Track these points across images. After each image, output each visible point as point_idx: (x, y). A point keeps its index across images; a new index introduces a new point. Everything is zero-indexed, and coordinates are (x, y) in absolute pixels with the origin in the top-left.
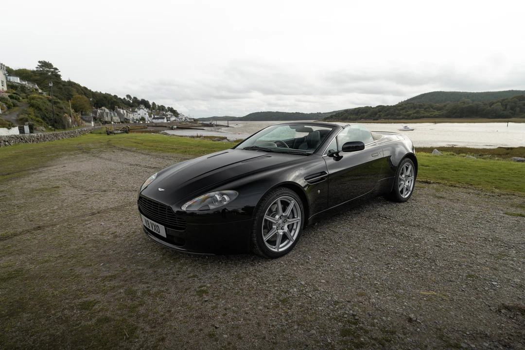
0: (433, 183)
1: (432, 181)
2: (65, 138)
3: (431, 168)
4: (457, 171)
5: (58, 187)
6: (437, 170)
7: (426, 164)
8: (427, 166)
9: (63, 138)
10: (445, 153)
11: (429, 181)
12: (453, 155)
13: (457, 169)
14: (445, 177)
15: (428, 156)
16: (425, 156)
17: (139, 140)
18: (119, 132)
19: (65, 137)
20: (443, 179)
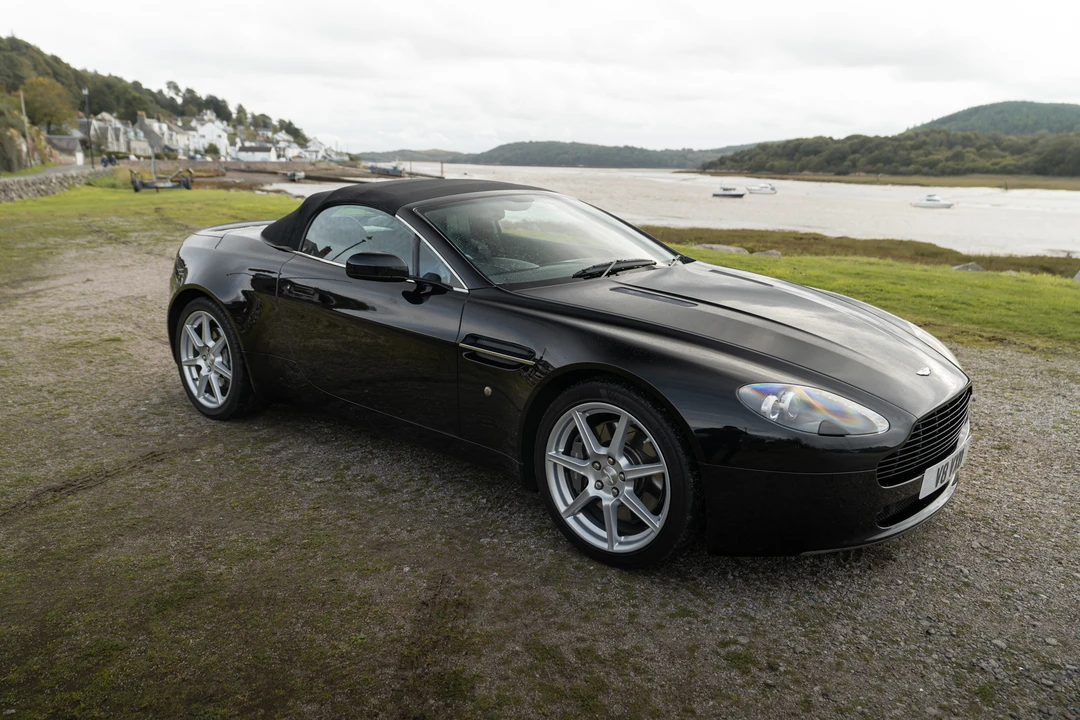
2: (25, 197)
5: (118, 340)
9: (20, 197)
15: (1068, 286)
16: (1060, 285)
17: (239, 209)
18: (169, 184)
19: (27, 194)
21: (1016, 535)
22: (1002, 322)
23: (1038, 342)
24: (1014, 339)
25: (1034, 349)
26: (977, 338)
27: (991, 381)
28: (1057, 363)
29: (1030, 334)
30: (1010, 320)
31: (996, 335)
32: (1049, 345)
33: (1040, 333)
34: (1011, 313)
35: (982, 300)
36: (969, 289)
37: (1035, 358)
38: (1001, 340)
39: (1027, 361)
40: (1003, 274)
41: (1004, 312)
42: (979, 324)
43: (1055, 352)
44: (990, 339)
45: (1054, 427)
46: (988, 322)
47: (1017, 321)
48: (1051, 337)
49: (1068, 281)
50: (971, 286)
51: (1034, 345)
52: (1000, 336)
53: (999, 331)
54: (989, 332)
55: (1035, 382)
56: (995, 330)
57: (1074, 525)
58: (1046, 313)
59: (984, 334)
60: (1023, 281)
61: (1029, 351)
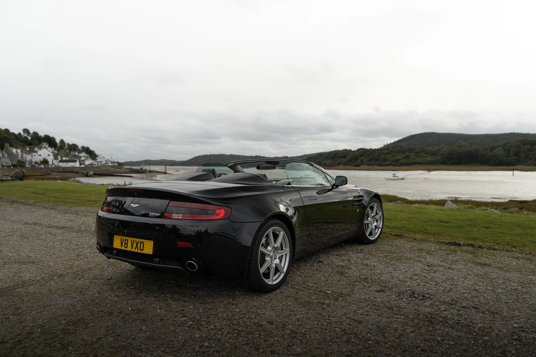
0: (464, 245)
1: (462, 243)
3: (452, 224)
4: (487, 228)
6: (463, 228)
7: (445, 219)
8: (446, 222)
10: (462, 206)
11: (457, 242)
12: (472, 208)
13: (488, 225)
14: (476, 236)
15: (441, 210)
16: (437, 210)
17: (38, 188)
18: (9, 178)
20: (475, 239)
21: (369, 342)
22: (403, 227)
23: (418, 236)
24: (407, 235)
25: (415, 239)
26: (388, 235)
27: (387, 256)
28: (425, 246)
29: (415, 232)
30: (407, 226)
31: (398, 233)
32: (423, 237)
33: (419, 232)
34: (409, 223)
35: (397, 217)
36: (394, 212)
37: (415, 244)
38: (400, 236)
39: (408, 245)
40: (413, 205)
41: (405, 222)
42: (391, 228)
43: (425, 241)
44: (394, 236)
45: (410, 278)
46: (396, 228)
47: (410, 226)
48: (424, 233)
49: (441, 207)
50: (395, 211)
51: (415, 237)
52: (400, 234)
53: (401, 231)
54: (395, 232)
55: (409, 255)
56: (399, 231)
57: (404, 333)
58: (426, 222)
59: (393, 233)
60: (421, 208)
61: (412, 240)
